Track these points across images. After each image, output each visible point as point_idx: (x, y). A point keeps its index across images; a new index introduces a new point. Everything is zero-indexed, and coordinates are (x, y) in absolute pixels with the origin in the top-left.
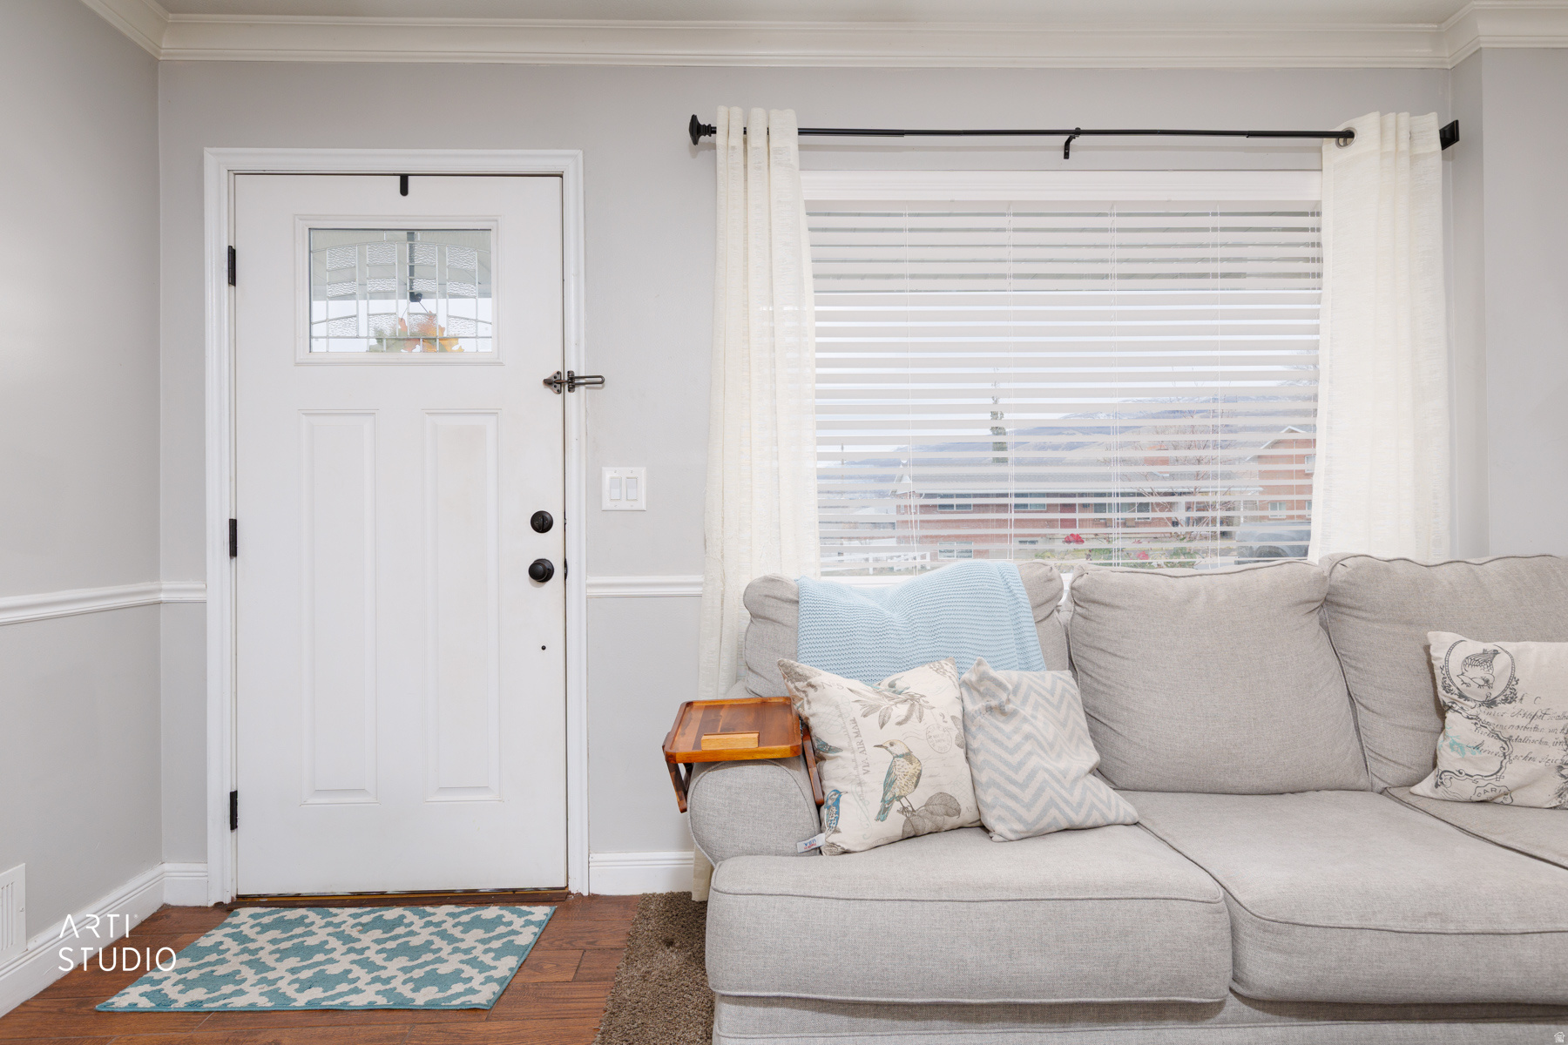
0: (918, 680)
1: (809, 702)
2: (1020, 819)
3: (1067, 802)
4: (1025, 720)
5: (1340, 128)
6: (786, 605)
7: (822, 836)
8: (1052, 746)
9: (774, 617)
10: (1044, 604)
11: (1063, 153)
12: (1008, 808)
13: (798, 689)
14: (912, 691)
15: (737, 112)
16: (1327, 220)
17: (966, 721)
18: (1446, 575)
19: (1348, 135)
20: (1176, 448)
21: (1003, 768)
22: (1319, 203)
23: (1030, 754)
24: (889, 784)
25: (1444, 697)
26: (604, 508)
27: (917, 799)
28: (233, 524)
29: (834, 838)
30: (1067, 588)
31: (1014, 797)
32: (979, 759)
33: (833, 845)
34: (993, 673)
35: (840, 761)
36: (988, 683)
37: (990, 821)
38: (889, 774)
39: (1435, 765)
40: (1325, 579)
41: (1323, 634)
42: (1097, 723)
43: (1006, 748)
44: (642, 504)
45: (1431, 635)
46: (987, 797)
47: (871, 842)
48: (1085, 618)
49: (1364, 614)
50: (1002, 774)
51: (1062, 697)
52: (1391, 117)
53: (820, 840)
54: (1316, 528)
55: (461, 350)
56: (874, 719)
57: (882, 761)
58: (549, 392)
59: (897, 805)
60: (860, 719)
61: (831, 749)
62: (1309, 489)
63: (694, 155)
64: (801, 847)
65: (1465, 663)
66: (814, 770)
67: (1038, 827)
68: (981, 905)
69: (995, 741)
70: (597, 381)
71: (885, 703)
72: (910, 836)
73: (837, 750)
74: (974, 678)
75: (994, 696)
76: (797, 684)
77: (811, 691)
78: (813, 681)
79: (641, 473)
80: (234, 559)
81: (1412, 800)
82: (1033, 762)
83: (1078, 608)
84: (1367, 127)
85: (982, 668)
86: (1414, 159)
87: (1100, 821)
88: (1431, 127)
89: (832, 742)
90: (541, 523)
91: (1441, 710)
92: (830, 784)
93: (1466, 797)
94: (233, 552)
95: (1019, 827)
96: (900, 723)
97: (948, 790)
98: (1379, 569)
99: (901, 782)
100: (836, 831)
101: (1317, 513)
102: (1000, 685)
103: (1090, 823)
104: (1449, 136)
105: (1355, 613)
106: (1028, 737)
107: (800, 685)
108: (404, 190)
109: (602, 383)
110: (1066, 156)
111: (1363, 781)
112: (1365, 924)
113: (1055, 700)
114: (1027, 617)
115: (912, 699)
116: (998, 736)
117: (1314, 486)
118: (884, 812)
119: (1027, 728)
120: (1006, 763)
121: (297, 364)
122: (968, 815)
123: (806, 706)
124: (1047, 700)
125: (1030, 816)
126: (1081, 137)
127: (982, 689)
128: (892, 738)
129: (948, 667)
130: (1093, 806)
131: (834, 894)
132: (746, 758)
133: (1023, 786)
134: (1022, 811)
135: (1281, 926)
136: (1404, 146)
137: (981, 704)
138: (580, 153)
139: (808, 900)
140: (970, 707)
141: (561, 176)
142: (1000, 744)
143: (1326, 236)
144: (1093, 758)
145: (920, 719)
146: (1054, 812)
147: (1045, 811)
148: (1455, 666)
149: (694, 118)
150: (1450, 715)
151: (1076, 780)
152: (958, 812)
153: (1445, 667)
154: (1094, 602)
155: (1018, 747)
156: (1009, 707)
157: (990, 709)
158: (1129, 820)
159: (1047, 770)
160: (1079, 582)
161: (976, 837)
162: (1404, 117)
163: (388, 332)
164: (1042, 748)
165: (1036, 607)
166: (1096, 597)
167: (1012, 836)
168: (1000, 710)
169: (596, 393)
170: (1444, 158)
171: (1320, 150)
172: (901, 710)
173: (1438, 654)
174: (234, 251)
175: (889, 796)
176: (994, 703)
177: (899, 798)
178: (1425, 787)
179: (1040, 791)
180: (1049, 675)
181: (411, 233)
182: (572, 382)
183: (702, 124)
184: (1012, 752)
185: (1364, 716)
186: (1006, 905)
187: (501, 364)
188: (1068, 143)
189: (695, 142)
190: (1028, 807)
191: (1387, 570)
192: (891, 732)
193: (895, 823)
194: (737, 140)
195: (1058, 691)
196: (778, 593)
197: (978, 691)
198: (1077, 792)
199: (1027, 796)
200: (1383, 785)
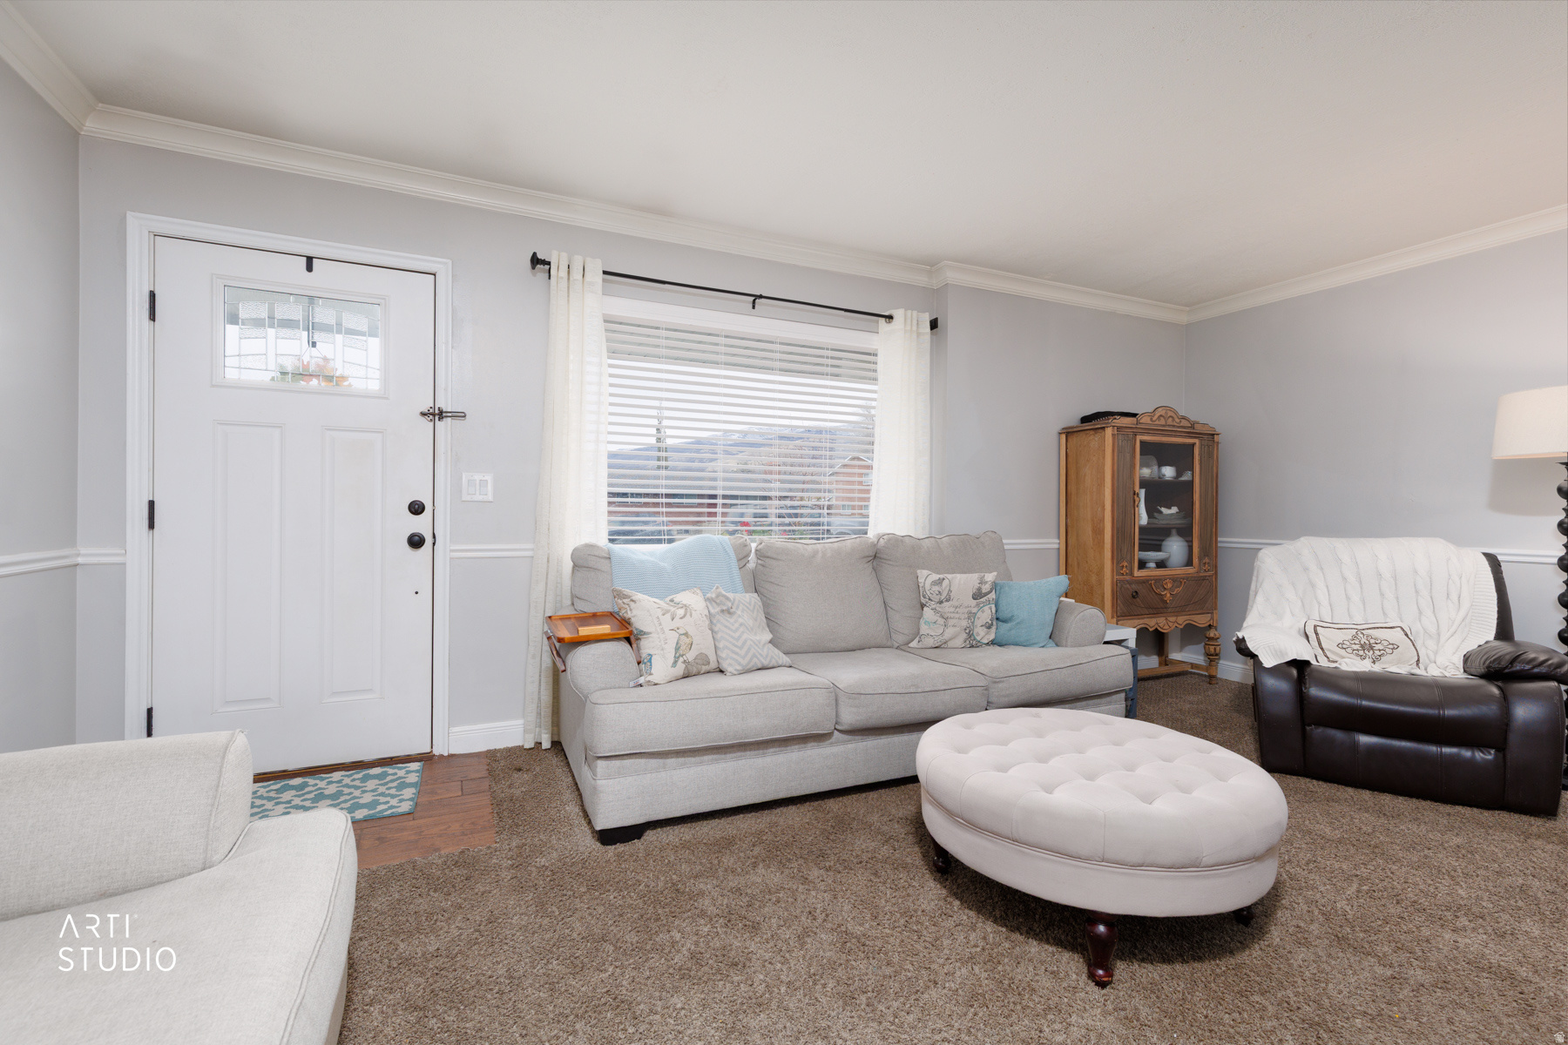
0: (685, 597)
1: (631, 610)
2: (739, 664)
3: (761, 655)
4: (739, 616)
5: (887, 314)
6: (603, 560)
7: (643, 678)
8: (752, 629)
9: (595, 567)
10: (743, 559)
11: (751, 305)
12: (734, 659)
13: (624, 603)
14: (685, 602)
15: (564, 256)
16: (880, 359)
17: (710, 616)
18: (927, 543)
19: (890, 317)
20: (792, 466)
21: (731, 640)
22: (877, 350)
23: (743, 632)
24: (677, 649)
25: (923, 601)
26: (464, 499)
27: (690, 656)
28: (151, 504)
29: (649, 678)
30: (753, 551)
31: (736, 653)
32: (718, 636)
33: (649, 681)
34: (724, 593)
35: (650, 639)
36: (721, 598)
37: (724, 666)
38: (677, 643)
39: (919, 633)
40: (875, 545)
41: (873, 572)
42: (771, 621)
43: (732, 630)
44: (490, 498)
45: (918, 571)
46: (723, 654)
47: (668, 679)
48: (763, 566)
49: (891, 563)
50: (730, 642)
51: (754, 606)
52: (909, 312)
53: (642, 680)
54: (871, 520)
55: (350, 385)
56: (668, 616)
57: (673, 638)
58: (423, 419)
59: (681, 659)
60: (661, 617)
61: (645, 633)
62: (868, 499)
63: (534, 275)
64: (632, 684)
65: (931, 584)
66: (634, 646)
67: (748, 667)
68: (729, 698)
69: (726, 627)
70: (462, 416)
71: (673, 609)
72: (686, 676)
73: (649, 633)
74: (714, 596)
75: (724, 605)
76: (624, 600)
77: (632, 604)
78: (633, 598)
79: (489, 478)
80: (151, 531)
81: (909, 650)
82: (745, 636)
83: (759, 561)
84: (898, 314)
85: (718, 590)
86: (919, 334)
87: (776, 664)
88: (926, 319)
89: (645, 629)
90: (416, 508)
91: (922, 606)
92: (644, 652)
93: (930, 646)
94: (151, 526)
95: (739, 668)
96: (681, 618)
97: (703, 651)
98: (896, 541)
99: (683, 648)
100: (651, 674)
101: (872, 512)
102: (727, 598)
103: (771, 665)
104: (934, 324)
105: (888, 562)
106: (741, 625)
107: (625, 601)
108: (309, 268)
109: (465, 416)
110: (754, 307)
111: (889, 644)
112: (888, 691)
113: (751, 608)
114: (735, 565)
115: (685, 607)
116: (728, 624)
117: (871, 498)
118: (675, 662)
119: (740, 620)
120: (732, 637)
121: (213, 386)
122: (713, 665)
123: (629, 612)
124: (747, 608)
125: (744, 662)
126: (763, 300)
127: (718, 601)
128: (678, 626)
129: (698, 591)
130: (772, 657)
131: (659, 699)
132: (604, 638)
133: (741, 648)
134: (740, 660)
135: (856, 695)
136: (915, 328)
137: (718, 609)
138: (450, 262)
139: (646, 704)
140: (712, 611)
141: (435, 275)
142: (729, 629)
143: (879, 367)
144: (769, 636)
145: (691, 615)
146: (755, 659)
147: (751, 659)
148: (928, 586)
149: (535, 254)
150: (925, 609)
151: (764, 644)
152: (709, 663)
153: (924, 587)
154: (768, 557)
155: (737, 629)
156: (732, 610)
157: (723, 611)
158: (788, 665)
159: (751, 640)
160: (760, 547)
161: (719, 676)
162: (915, 313)
163: (289, 369)
164: (748, 629)
165: (739, 560)
166: (769, 554)
167: (736, 673)
168: (729, 612)
169: (457, 422)
170: (931, 334)
171: (878, 322)
172: (681, 612)
173: (921, 580)
174: (154, 295)
175: (677, 655)
176: (725, 608)
177: (682, 656)
178: (914, 644)
179: (749, 649)
180: (747, 595)
181: (311, 298)
182: (441, 415)
183: (539, 257)
184: (735, 632)
185: (891, 613)
186: (740, 697)
187: (387, 398)
188: (754, 300)
189: (533, 268)
190: (743, 658)
191: (902, 541)
192: (677, 623)
193: (680, 669)
194: (563, 273)
195: (753, 602)
196: (597, 553)
197: (716, 602)
198: (765, 650)
199: (742, 652)
200: (897, 645)
